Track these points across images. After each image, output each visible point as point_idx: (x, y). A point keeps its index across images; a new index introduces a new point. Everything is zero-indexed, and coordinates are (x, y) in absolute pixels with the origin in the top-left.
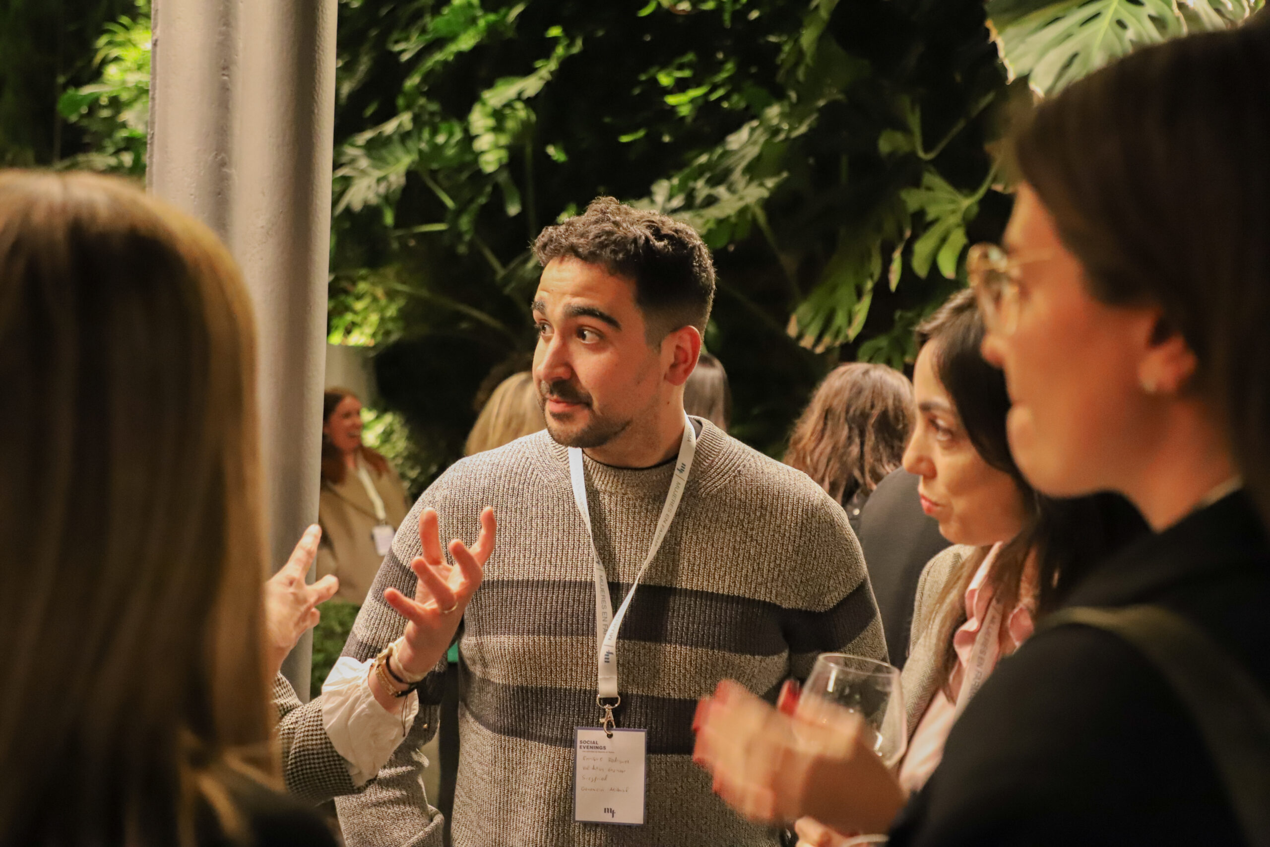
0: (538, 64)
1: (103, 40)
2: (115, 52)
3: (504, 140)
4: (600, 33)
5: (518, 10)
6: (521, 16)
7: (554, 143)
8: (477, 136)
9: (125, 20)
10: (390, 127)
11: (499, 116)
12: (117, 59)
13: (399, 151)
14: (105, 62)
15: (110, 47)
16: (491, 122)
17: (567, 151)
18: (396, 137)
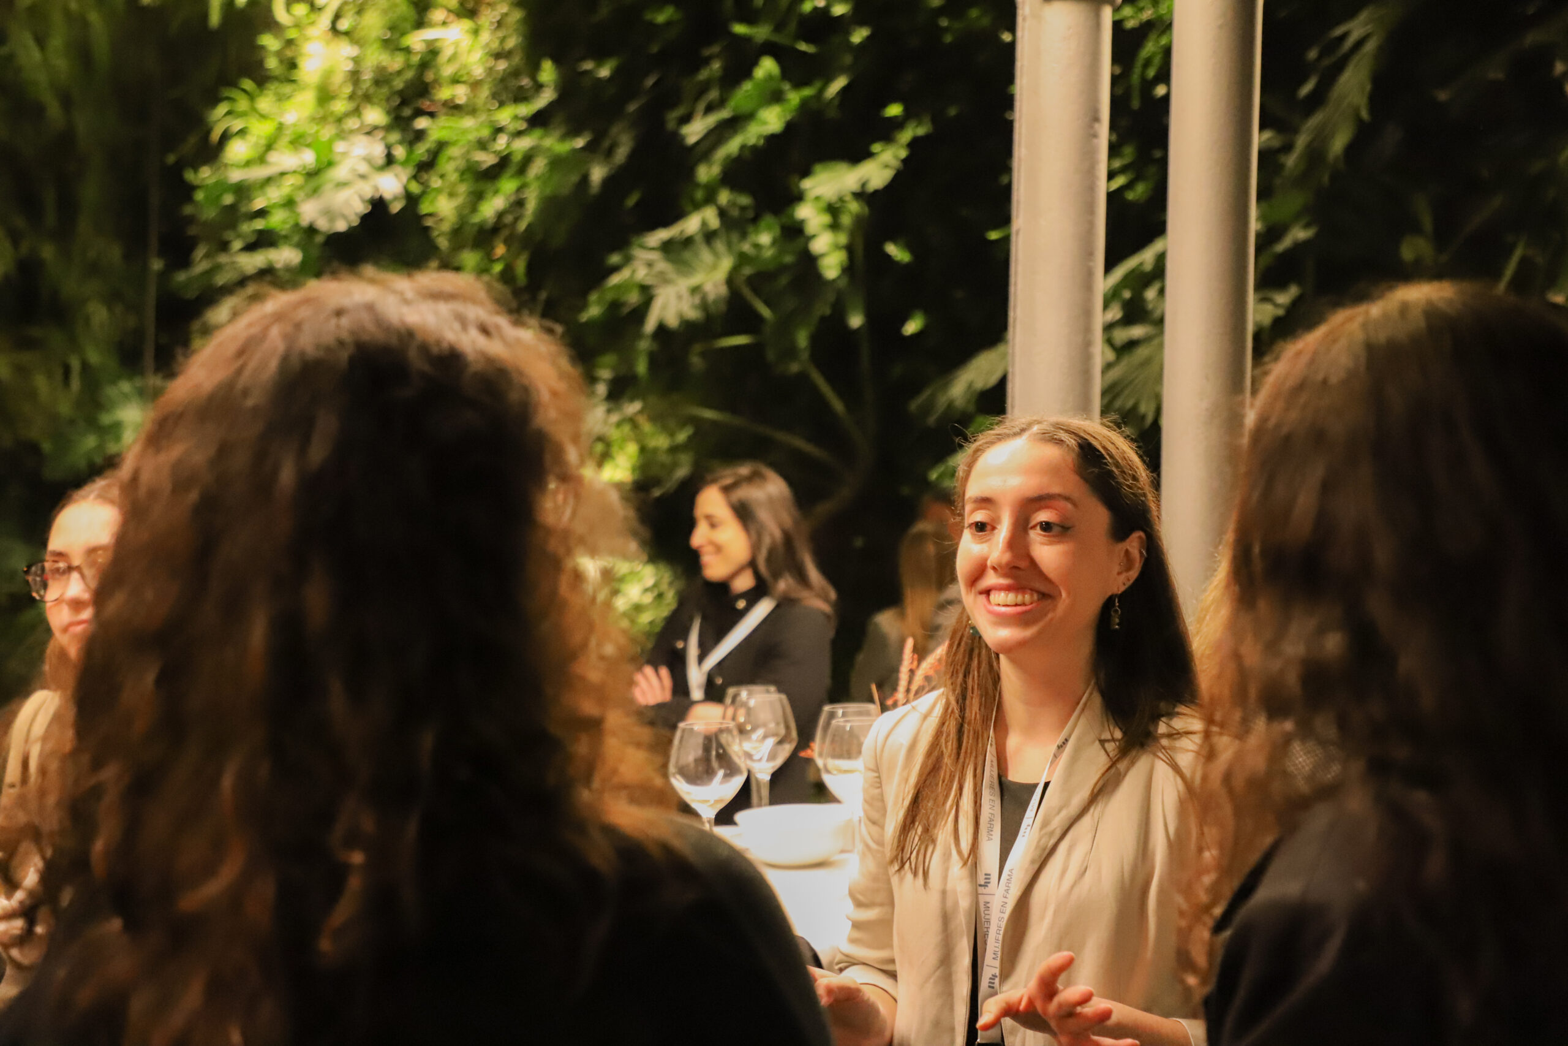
0: (876, 147)
1: (222, 109)
2: (237, 125)
3: (843, 239)
4: (952, 112)
5: (839, 84)
6: (844, 91)
7: (893, 239)
8: (814, 236)
9: (248, 84)
10: (691, 225)
11: (833, 210)
12: (242, 132)
13: (706, 255)
14: (225, 137)
15: (229, 118)
16: (826, 219)
17: (910, 247)
18: (699, 239)
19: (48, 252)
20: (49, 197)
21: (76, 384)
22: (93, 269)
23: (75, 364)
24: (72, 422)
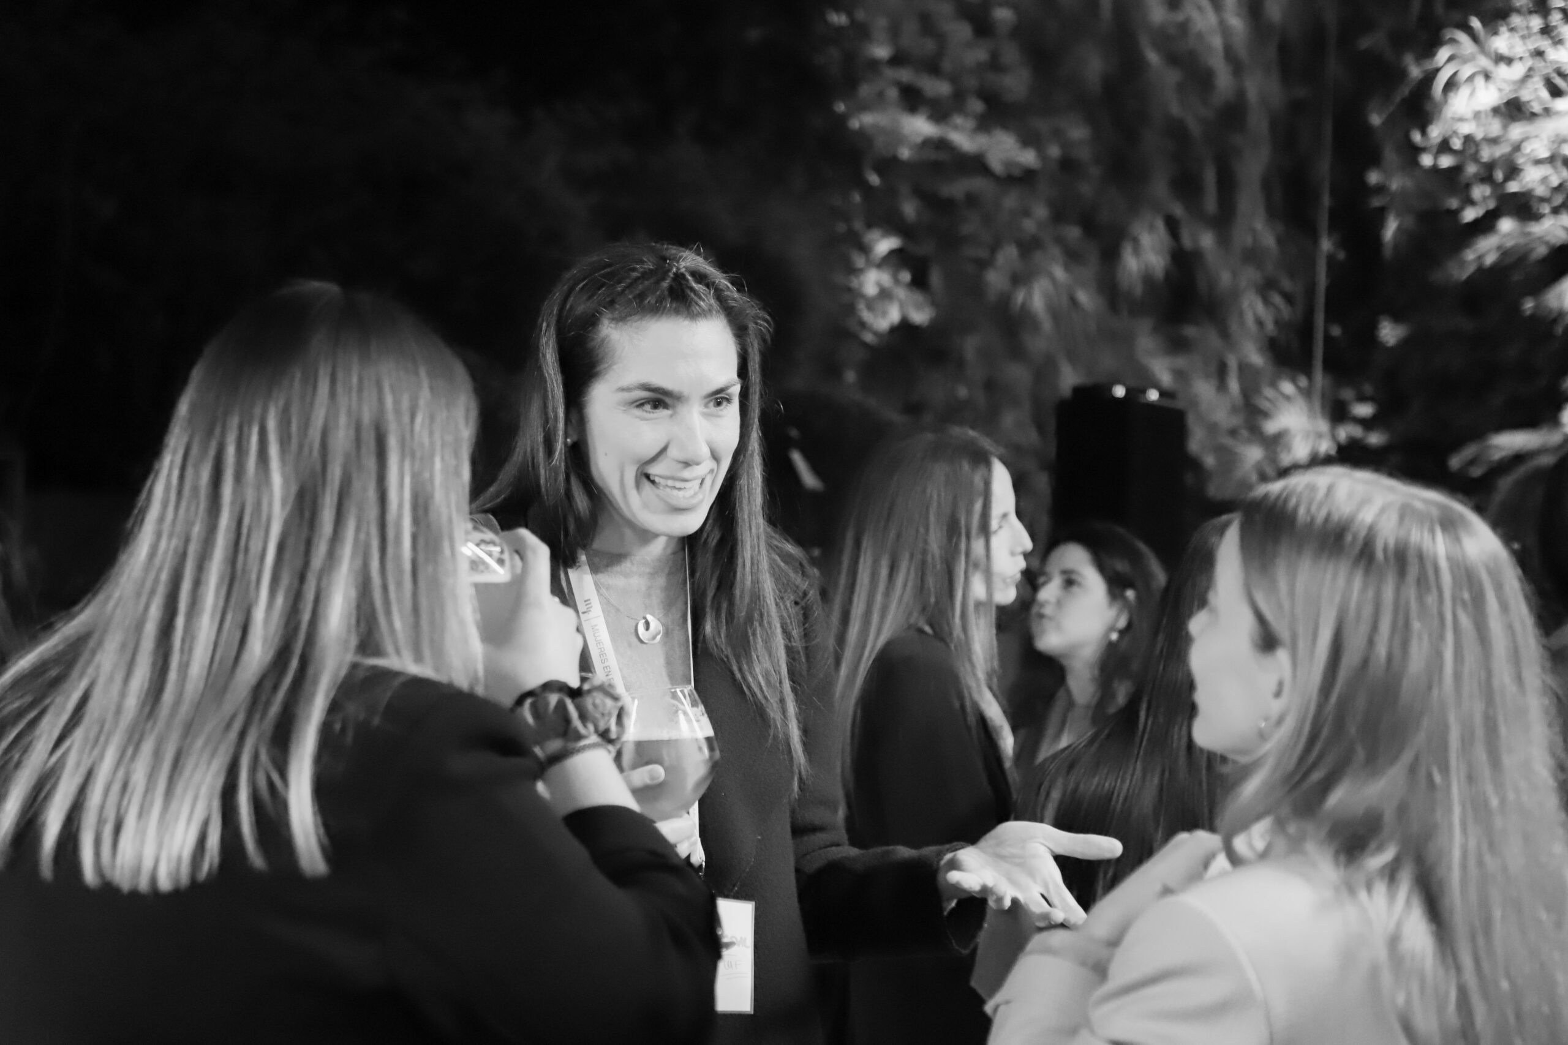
19: (1207, 240)
20: (1210, 177)
21: (1234, 385)
22: (1252, 256)
23: (1232, 363)
24: (1233, 433)
